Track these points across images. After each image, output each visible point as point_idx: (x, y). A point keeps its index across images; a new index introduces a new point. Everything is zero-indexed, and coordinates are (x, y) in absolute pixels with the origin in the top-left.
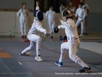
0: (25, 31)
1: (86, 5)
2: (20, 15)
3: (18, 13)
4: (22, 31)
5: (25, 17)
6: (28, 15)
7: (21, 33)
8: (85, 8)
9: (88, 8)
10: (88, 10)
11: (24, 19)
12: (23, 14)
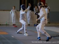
0: (15, 21)
1: (49, 7)
2: (12, 13)
3: (11, 12)
4: (13, 21)
5: (15, 14)
6: (16, 13)
7: (12, 23)
8: (48, 9)
9: (50, 9)
10: (49, 10)
11: (14, 15)
12: (14, 12)
